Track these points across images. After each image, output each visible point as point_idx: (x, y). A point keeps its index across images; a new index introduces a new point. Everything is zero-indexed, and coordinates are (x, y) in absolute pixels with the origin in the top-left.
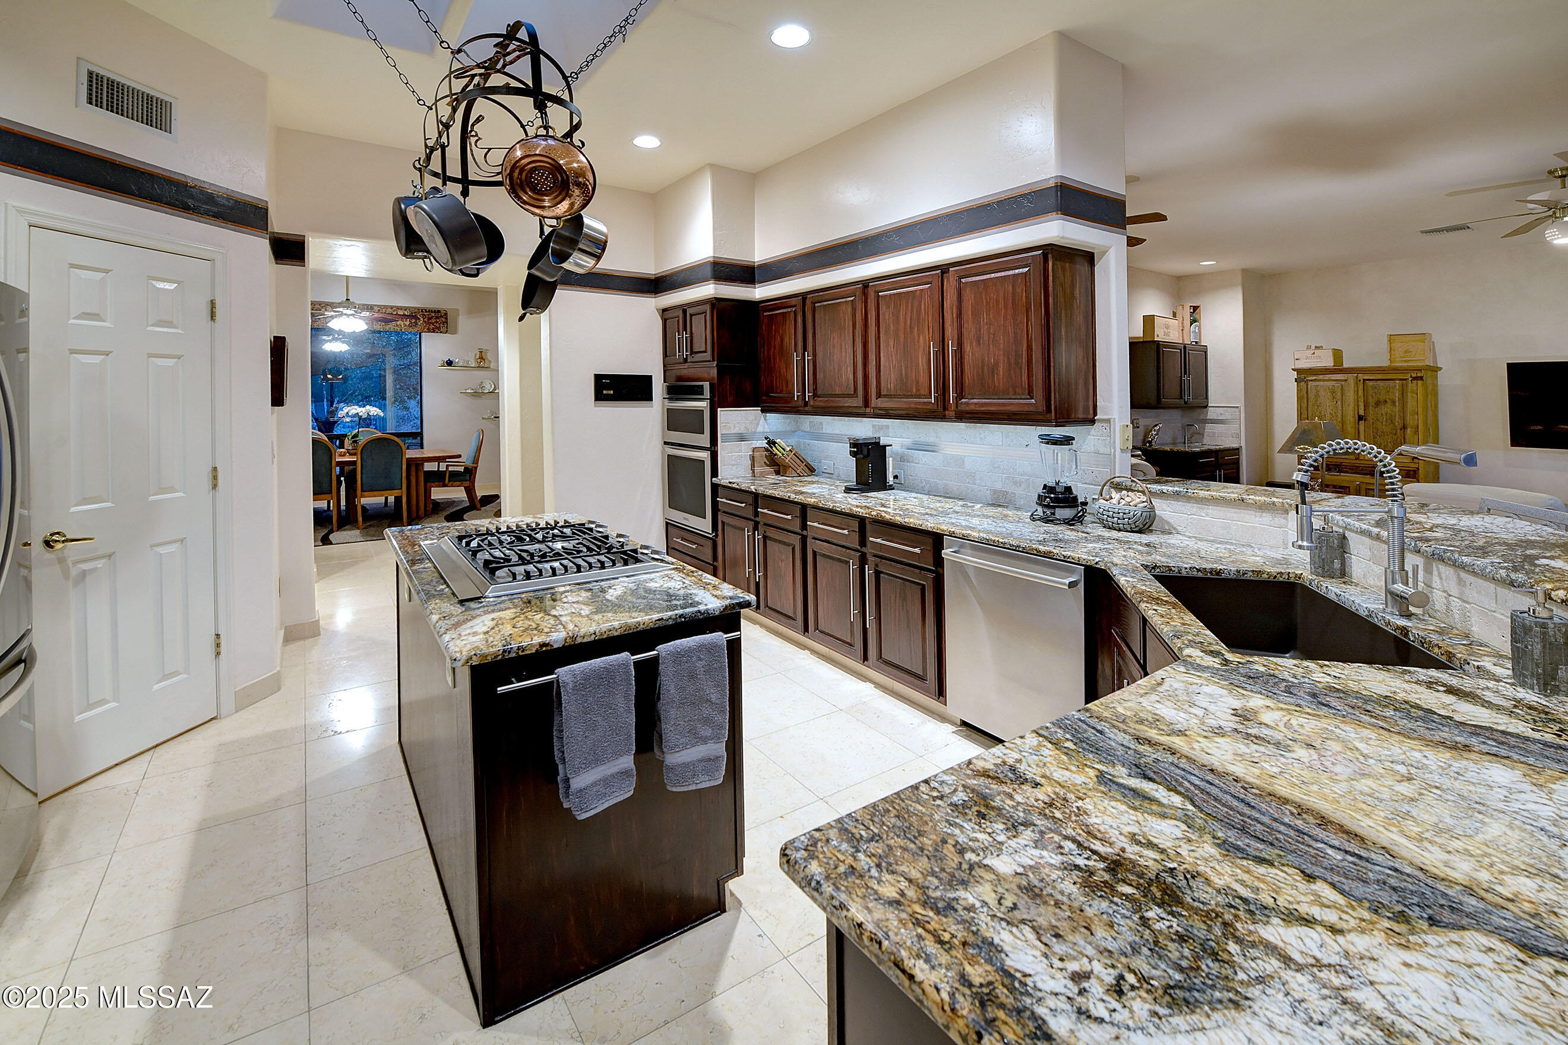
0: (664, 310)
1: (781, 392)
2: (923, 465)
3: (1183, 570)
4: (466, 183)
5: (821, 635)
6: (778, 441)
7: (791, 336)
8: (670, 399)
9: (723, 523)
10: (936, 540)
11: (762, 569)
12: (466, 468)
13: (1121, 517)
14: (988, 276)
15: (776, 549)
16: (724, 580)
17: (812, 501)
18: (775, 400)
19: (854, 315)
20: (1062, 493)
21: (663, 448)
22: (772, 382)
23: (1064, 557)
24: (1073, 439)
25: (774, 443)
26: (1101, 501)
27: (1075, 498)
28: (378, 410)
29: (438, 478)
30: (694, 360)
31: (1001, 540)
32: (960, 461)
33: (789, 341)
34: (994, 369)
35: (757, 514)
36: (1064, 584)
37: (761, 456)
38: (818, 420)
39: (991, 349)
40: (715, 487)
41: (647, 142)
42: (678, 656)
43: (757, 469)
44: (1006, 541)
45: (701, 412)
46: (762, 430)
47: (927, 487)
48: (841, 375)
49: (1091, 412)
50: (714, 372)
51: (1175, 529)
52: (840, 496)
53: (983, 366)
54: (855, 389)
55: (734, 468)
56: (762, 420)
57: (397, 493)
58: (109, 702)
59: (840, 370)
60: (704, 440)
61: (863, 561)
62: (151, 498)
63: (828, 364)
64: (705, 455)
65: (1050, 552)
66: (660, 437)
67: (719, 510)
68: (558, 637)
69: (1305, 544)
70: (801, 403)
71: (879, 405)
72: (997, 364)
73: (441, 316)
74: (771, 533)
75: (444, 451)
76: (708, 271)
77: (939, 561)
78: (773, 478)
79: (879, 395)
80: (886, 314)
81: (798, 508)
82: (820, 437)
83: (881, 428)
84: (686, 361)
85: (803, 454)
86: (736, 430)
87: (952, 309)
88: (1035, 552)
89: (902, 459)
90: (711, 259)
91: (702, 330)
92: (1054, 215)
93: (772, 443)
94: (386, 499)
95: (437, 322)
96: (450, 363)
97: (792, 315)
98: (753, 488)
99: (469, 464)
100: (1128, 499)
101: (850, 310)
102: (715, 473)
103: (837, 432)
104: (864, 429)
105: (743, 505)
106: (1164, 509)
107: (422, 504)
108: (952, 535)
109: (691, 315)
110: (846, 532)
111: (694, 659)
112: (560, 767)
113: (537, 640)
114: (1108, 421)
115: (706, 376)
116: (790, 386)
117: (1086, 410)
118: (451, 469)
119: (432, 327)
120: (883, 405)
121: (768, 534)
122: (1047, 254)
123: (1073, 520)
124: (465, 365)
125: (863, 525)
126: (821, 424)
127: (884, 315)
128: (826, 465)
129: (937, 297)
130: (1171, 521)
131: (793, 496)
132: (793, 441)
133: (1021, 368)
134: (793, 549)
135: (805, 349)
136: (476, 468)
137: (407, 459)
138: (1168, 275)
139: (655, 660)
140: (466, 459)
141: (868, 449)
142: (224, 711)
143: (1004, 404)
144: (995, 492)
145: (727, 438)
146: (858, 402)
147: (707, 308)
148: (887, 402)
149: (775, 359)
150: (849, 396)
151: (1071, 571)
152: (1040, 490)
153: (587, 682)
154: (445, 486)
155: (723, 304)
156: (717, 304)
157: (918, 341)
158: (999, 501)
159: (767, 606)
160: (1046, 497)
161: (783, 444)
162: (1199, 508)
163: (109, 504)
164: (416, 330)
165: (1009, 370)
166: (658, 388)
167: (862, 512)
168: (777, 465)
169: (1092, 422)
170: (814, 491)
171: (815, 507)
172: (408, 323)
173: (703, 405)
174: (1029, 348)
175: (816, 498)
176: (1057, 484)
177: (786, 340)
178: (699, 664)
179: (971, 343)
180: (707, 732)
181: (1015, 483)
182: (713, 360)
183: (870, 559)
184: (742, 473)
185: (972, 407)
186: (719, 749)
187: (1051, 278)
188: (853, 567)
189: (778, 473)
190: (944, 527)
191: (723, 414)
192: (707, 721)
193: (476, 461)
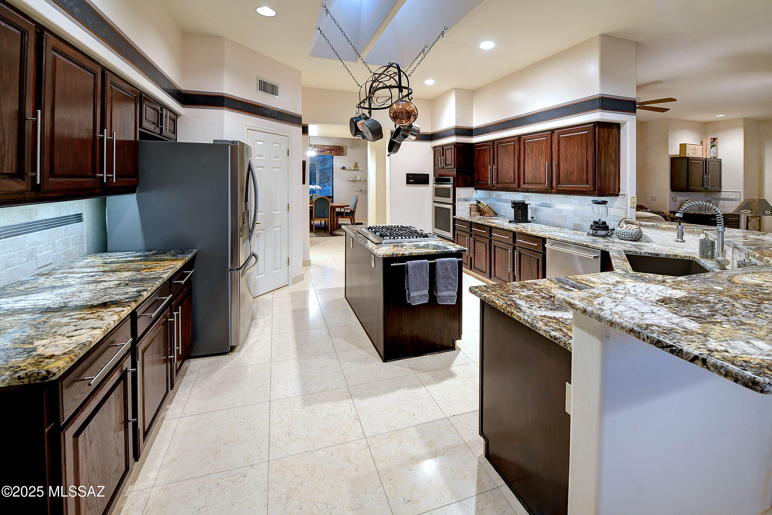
0: (434, 147)
1: (483, 181)
2: (545, 213)
3: (642, 253)
4: (370, 109)
5: (497, 279)
6: (481, 202)
7: (487, 158)
8: (436, 184)
9: (457, 234)
10: (544, 240)
11: (473, 253)
12: (351, 211)
13: (626, 235)
14: (571, 134)
15: (479, 244)
16: (457, 244)
17: (494, 225)
18: (480, 184)
19: (514, 150)
20: (601, 224)
21: (433, 203)
22: (479, 177)
23: (593, 247)
24: (607, 202)
25: (480, 202)
26: (619, 228)
27: (607, 227)
28: (319, 187)
29: (341, 215)
30: (446, 168)
31: (569, 240)
32: (560, 211)
33: (487, 160)
34: (572, 173)
35: (471, 230)
36: (592, 257)
37: (474, 208)
38: (500, 193)
39: (571, 165)
40: (454, 220)
41: (430, 82)
42: (442, 263)
43: (472, 213)
44: (571, 241)
45: (449, 189)
46: (475, 197)
47: (546, 223)
48: (509, 175)
49: (617, 191)
50: (455, 173)
51: (652, 241)
52: (506, 224)
53: (568, 171)
54: (514, 180)
55: (462, 212)
56: (475, 193)
57: (326, 219)
58: (263, 274)
59: (508, 172)
60: (450, 200)
61: (514, 249)
62: (273, 212)
63: (503, 169)
64: (450, 207)
65: (588, 245)
66: (432, 199)
67: (456, 229)
68: (407, 253)
69: (680, 240)
70: (491, 186)
71: (524, 187)
72: (574, 170)
73: (341, 149)
74: (478, 238)
75: (342, 204)
76: (453, 132)
77: (544, 249)
78: (479, 217)
79: (524, 183)
80: (528, 150)
81: (488, 228)
82: (500, 201)
83: (527, 197)
84: (443, 168)
85: (492, 207)
86: (464, 197)
87: (555, 148)
88: (582, 245)
89: (535, 210)
90: (455, 127)
91: (450, 156)
92: (599, 110)
93: (479, 202)
94: (321, 221)
95: (339, 151)
96: (344, 168)
97: (488, 149)
98: (470, 220)
99: (352, 209)
100: (630, 227)
101: (513, 147)
102: (454, 214)
103: (507, 198)
104: (518, 197)
105: (466, 227)
106: (646, 232)
107: (335, 225)
108: (550, 238)
109: (446, 150)
110: (507, 237)
111: (447, 264)
112: (407, 291)
113: (401, 253)
114: (624, 195)
115: (451, 174)
116: (487, 179)
117: (615, 190)
118: (346, 211)
119: (337, 153)
120: (526, 187)
121: (476, 239)
122: (596, 125)
123: (605, 235)
124: (350, 169)
125: (515, 235)
126: (501, 195)
127: (527, 149)
128: (502, 212)
129: (549, 143)
130: (650, 237)
131: (486, 223)
132: (488, 202)
133: (583, 173)
134: (486, 245)
135: (494, 163)
136: (355, 211)
137: (331, 206)
138: (697, 122)
139: (435, 263)
140: (351, 207)
141: (520, 205)
142: (290, 284)
143: (576, 187)
144: (575, 224)
145: (460, 200)
146: (515, 185)
147: (453, 147)
148: (528, 186)
149: (481, 167)
150: (511, 183)
151: (596, 253)
152: (592, 223)
153: (415, 266)
154: (343, 217)
155: (459, 145)
156: (457, 145)
157: (541, 161)
158: (577, 228)
159: (475, 267)
160: (594, 226)
161: (483, 203)
162: (662, 232)
163: (264, 214)
164: (331, 155)
165: (579, 173)
166: (431, 179)
167: (514, 230)
168: (481, 212)
169: (618, 195)
170: (496, 222)
171: (495, 228)
172: (328, 152)
173: (450, 186)
174: (587, 164)
175: (496, 224)
176: (600, 220)
177: (486, 159)
178: (449, 266)
179: (563, 162)
180: (451, 288)
181: (584, 221)
182: (455, 168)
183: (517, 248)
184: (466, 214)
185: (563, 188)
186: (455, 294)
187: (597, 135)
188: (510, 251)
189: (481, 215)
190: (547, 235)
191: (459, 190)
192: (451, 284)
193: (355, 208)
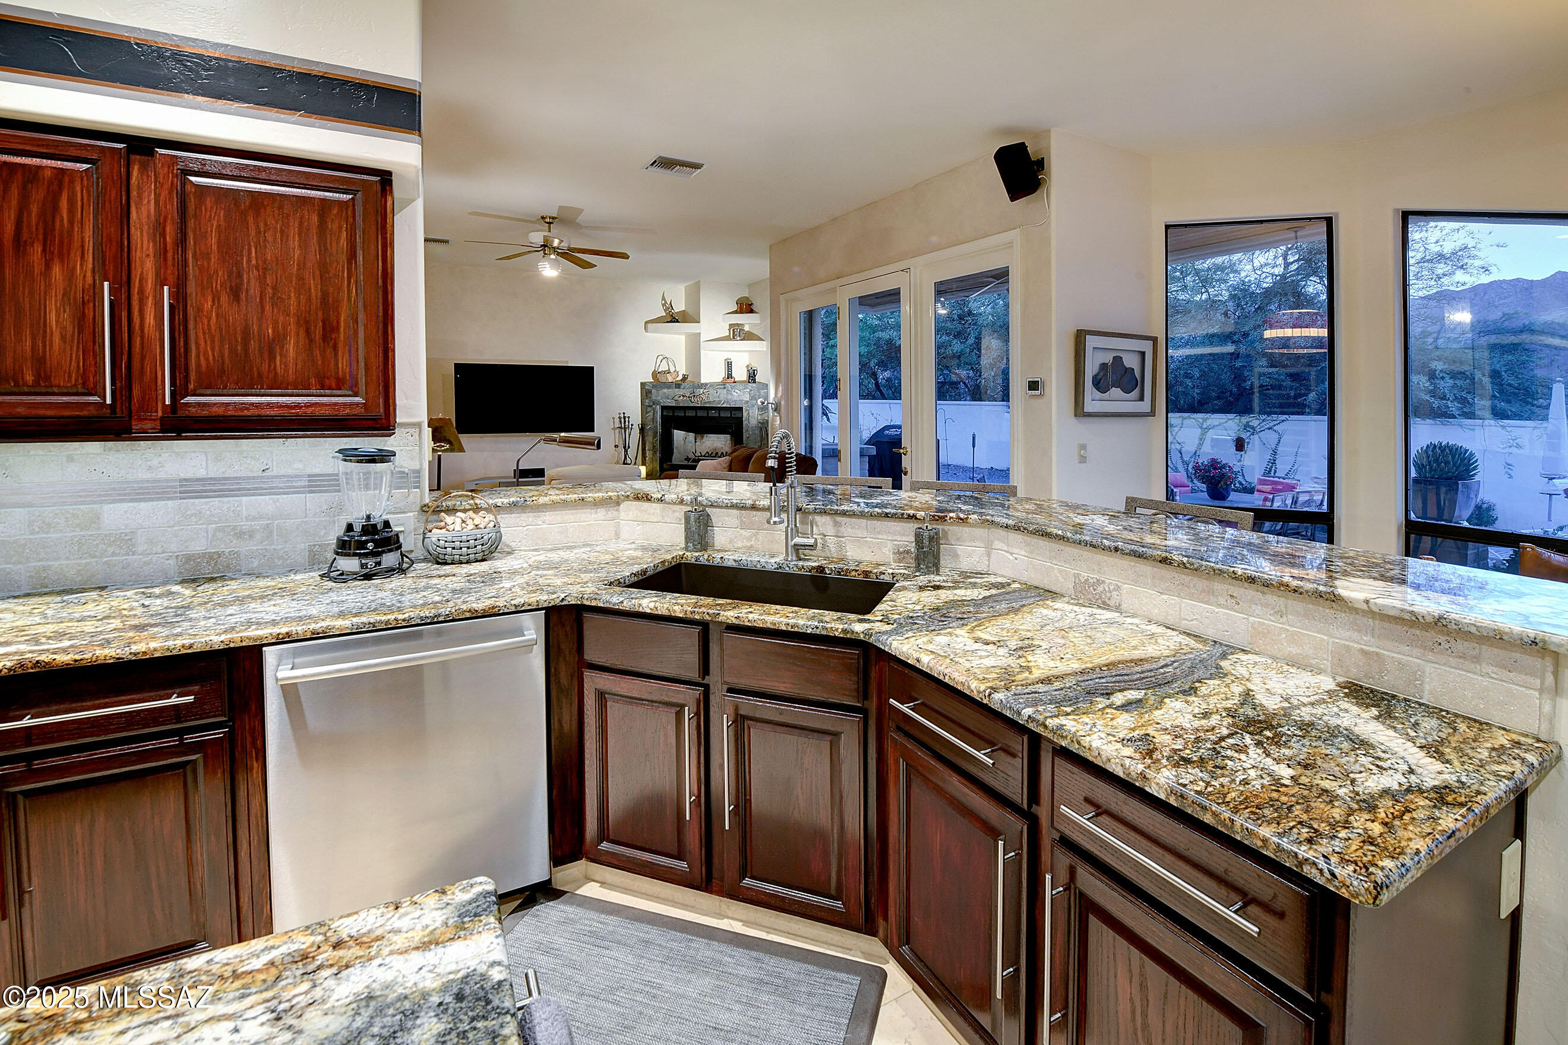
23: (517, 607)
26: (436, 531)
31: (401, 617)
49: (386, 414)
51: (508, 546)
53: (245, 338)
72: (280, 335)
88: (468, 615)
108: (283, 639)
114: (417, 425)
122: (386, 184)
158: (202, 572)
160: (362, 542)
162: (535, 516)
176: (371, 518)
179: (216, 296)
181: (239, 536)
